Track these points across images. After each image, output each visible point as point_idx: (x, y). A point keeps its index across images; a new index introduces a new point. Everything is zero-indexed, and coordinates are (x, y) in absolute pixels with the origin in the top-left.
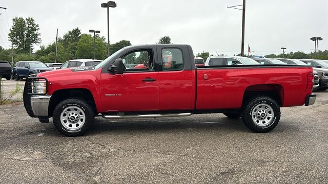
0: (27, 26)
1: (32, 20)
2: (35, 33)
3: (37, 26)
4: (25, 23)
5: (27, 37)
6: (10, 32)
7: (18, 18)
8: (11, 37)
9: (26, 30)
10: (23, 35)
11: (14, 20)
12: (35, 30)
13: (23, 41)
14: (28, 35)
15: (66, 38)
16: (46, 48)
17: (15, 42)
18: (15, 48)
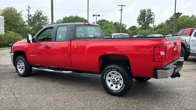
0: (147, 14)
1: (150, 10)
2: (152, 17)
3: (153, 13)
4: (146, 12)
5: (147, 20)
6: (138, 18)
7: (143, 10)
8: (138, 21)
9: (146, 16)
10: (145, 19)
11: (140, 11)
12: (152, 16)
13: (145, 22)
14: (147, 19)
15: (171, 19)
16: (156, 26)
17: (140, 24)
18: (140, 27)
